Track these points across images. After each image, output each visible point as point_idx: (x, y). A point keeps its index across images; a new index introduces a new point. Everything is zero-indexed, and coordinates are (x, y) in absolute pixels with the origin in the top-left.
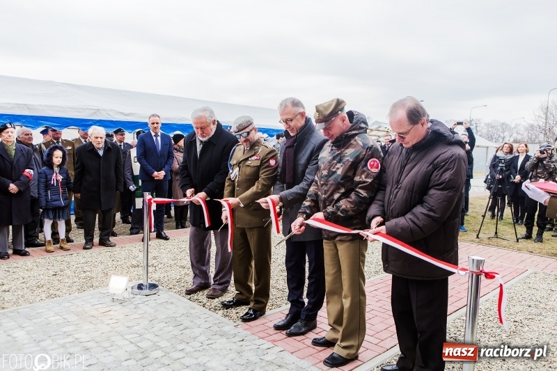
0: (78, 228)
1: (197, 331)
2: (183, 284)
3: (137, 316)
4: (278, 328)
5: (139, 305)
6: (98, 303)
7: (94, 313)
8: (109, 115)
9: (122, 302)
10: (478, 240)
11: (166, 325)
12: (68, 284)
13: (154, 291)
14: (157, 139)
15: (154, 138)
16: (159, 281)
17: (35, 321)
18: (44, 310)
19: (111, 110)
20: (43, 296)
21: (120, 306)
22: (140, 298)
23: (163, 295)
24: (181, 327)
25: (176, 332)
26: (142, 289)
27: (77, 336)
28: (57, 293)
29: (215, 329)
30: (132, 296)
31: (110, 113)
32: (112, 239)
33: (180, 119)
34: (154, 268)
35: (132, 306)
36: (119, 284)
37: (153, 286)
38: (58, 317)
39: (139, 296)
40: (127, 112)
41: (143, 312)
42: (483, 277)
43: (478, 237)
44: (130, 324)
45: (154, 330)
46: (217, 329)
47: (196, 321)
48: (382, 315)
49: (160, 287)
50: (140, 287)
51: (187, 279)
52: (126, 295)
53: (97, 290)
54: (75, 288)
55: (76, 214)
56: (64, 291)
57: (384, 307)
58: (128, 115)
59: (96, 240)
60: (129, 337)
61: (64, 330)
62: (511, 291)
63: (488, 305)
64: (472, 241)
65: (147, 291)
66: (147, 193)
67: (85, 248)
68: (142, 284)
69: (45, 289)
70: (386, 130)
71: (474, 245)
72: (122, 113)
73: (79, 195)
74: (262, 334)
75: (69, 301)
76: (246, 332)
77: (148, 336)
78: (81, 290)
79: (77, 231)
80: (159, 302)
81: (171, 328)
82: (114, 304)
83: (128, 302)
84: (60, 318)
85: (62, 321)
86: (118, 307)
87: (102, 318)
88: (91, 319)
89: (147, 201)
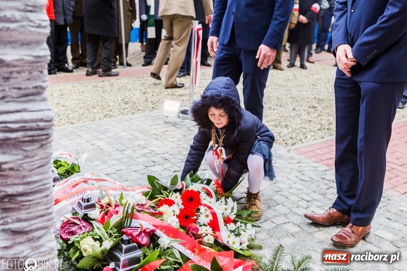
5: (192, 128)
6: (153, 124)
7: (155, 132)
9: (175, 125)
17: (107, 135)
18: (109, 127)
20: (100, 115)
27: (152, 149)
28: (111, 113)
35: (185, 129)
38: (125, 133)
39: (186, 121)
50: (184, 112)
52: (176, 119)
53: (145, 114)
61: (137, 143)
68: (187, 111)
74: (314, 159)
75: (127, 121)
76: (299, 156)
82: (168, 125)
83: (180, 125)
84: (128, 134)
85: (131, 136)
86: (173, 128)
87: (164, 136)
88: (155, 136)
89: (196, 29)
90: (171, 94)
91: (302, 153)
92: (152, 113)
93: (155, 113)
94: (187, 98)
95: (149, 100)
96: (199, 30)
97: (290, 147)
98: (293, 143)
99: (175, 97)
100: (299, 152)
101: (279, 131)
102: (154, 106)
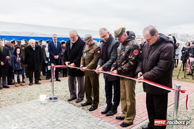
0: (27, 77)
1: (72, 115)
2: (66, 98)
3: (50, 109)
4: (103, 113)
6: (36, 105)
7: (34, 108)
8: (37, 35)
9: (44, 104)
10: (178, 79)
11: (61, 112)
12: (24, 98)
13: (56, 100)
14: (55, 44)
15: (54, 43)
16: (58, 96)
17: (13, 112)
18: (16, 108)
19: (38, 33)
20: (15, 102)
21: (44, 106)
22: (51, 103)
23: (59, 102)
24: (67, 113)
25: (65, 115)
26: (51, 99)
27: (28, 117)
28: (20, 101)
29: (79, 114)
30: (48, 102)
31: (37, 34)
32: (39, 81)
33: (64, 36)
34: (56, 92)
35: (48, 106)
36: (43, 98)
37: (56, 98)
38: (21, 110)
39: (50, 102)
40: (44, 34)
41: (52, 108)
42: (180, 92)
43: (178, 78)
44: (48, 112)
45: (57, 114)
46: (80, 114)
47: (72, 111)
48: (142, 108)
49: (58, 99)
51: (68, 95)
52: (46, 102)
53: (35, 100)
54: (27, 100)
55: (26, 72)
56: (23, 101)
57: (142, 105)
58: (44, 35)
59: (34, 82)
60: (47, 117)
61: (24, 115)
62: (191, 98)
64: (176, 79)
65: (53, 100)
66: (53, 64)
67: (30, 85)
68: (51, 98)
69: (16, 100)
70: (142, 38)
71: (176, 81)
72: (42, 34)
73: (27, 65)
74: (97, 116)
75: (25, 104)
77: (54, 117)
78: (29, 100)
79: (26, 79)
80: (58, 104)
81: (63, 114)
82: (41, 105)
83: (47, 104)
84: (22, 110)
85: (23, 111)
87: (37, 110)
88: (34, 110)
100: (91, 113)
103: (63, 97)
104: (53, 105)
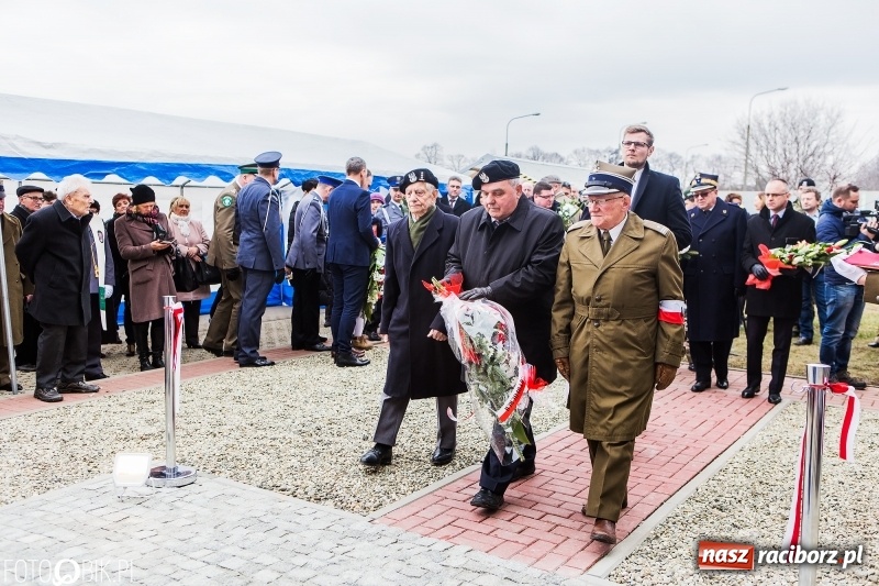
2: (232, 464)
3: (184, 521)
5: (178, 504)
6: (94, 506)
7: (100, 523)
9: (140, 501)
11: (247, 531)
13: (187, 479)
22: (167, 490)
24: (280, 531)
25: (275, 539)
26: (165, 476)
39: (164, 490)
41: (192, 514)
44: (182, 535)
45: (232, 540)
46: (341, 529)
47: (297, 521)
50: (158, 474)
53: (72, 487)
54: (26, 486)
62: (769, 433)
63: (747, 456)
65: (176, 480)
74: (421, 530)
75: (35, 509)
76: (393, 530)
77: (229, 550)
78: (41, 488)
80: (208, 495)
81: (260, 535)
82: (126, 505)
84: (41, 537)
85: (50, 542)
86: (140, 510)
87: (124, 530)
88: (103, 533)
89: (171, 312)
90: (123, 436)
91: (396, 522)
92: (88, 484)
93: (95, 482)
94: (157, 442)
95: (78, 456)
96: (177, 312)
97: (372, 515)
98: (378, 503)
99: (133, 442)
100: (391, 521)
101: (347, 484)
102: (90, 468)
103: (214, 459)
104: (187, 499)
